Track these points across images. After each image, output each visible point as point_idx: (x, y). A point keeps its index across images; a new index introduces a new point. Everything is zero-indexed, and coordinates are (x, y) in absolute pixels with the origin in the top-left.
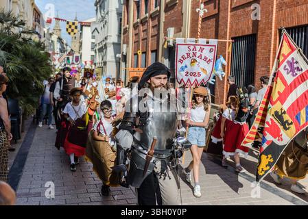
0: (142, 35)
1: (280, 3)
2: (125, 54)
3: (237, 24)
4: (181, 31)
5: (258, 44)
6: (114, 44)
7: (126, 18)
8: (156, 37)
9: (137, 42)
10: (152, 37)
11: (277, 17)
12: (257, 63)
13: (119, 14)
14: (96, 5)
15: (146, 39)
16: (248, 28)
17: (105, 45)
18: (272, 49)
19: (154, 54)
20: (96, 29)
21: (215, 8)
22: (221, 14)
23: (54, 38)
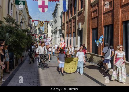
0: (69, 26)
1: (122, 10)
2: (63, 34)
3: (106, 20)
4: (84, 24)
5: (114, 28)
6: (59, 30)
7: (64, 19)
8: (75, 27)
9: (68, 29)
10: (73, 27)
11: (121, 16)
12: (114, 37)
13: (61, 18)
14: (53, 15)
15: (71, 27)
16: (110, 22)
17: (56, 31)
18: (120, 30)
19: (74, 33)
20: (52, 24)
21: (97, 14)
22: (99, 16)
23: (37, 28)
